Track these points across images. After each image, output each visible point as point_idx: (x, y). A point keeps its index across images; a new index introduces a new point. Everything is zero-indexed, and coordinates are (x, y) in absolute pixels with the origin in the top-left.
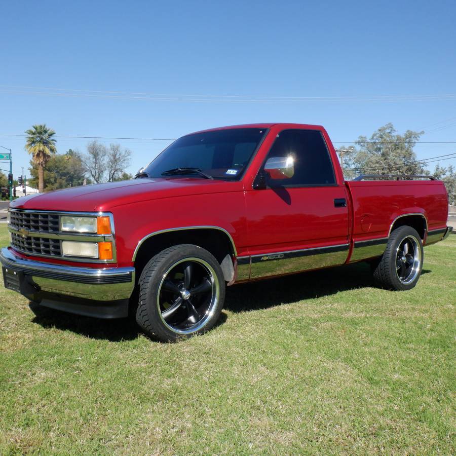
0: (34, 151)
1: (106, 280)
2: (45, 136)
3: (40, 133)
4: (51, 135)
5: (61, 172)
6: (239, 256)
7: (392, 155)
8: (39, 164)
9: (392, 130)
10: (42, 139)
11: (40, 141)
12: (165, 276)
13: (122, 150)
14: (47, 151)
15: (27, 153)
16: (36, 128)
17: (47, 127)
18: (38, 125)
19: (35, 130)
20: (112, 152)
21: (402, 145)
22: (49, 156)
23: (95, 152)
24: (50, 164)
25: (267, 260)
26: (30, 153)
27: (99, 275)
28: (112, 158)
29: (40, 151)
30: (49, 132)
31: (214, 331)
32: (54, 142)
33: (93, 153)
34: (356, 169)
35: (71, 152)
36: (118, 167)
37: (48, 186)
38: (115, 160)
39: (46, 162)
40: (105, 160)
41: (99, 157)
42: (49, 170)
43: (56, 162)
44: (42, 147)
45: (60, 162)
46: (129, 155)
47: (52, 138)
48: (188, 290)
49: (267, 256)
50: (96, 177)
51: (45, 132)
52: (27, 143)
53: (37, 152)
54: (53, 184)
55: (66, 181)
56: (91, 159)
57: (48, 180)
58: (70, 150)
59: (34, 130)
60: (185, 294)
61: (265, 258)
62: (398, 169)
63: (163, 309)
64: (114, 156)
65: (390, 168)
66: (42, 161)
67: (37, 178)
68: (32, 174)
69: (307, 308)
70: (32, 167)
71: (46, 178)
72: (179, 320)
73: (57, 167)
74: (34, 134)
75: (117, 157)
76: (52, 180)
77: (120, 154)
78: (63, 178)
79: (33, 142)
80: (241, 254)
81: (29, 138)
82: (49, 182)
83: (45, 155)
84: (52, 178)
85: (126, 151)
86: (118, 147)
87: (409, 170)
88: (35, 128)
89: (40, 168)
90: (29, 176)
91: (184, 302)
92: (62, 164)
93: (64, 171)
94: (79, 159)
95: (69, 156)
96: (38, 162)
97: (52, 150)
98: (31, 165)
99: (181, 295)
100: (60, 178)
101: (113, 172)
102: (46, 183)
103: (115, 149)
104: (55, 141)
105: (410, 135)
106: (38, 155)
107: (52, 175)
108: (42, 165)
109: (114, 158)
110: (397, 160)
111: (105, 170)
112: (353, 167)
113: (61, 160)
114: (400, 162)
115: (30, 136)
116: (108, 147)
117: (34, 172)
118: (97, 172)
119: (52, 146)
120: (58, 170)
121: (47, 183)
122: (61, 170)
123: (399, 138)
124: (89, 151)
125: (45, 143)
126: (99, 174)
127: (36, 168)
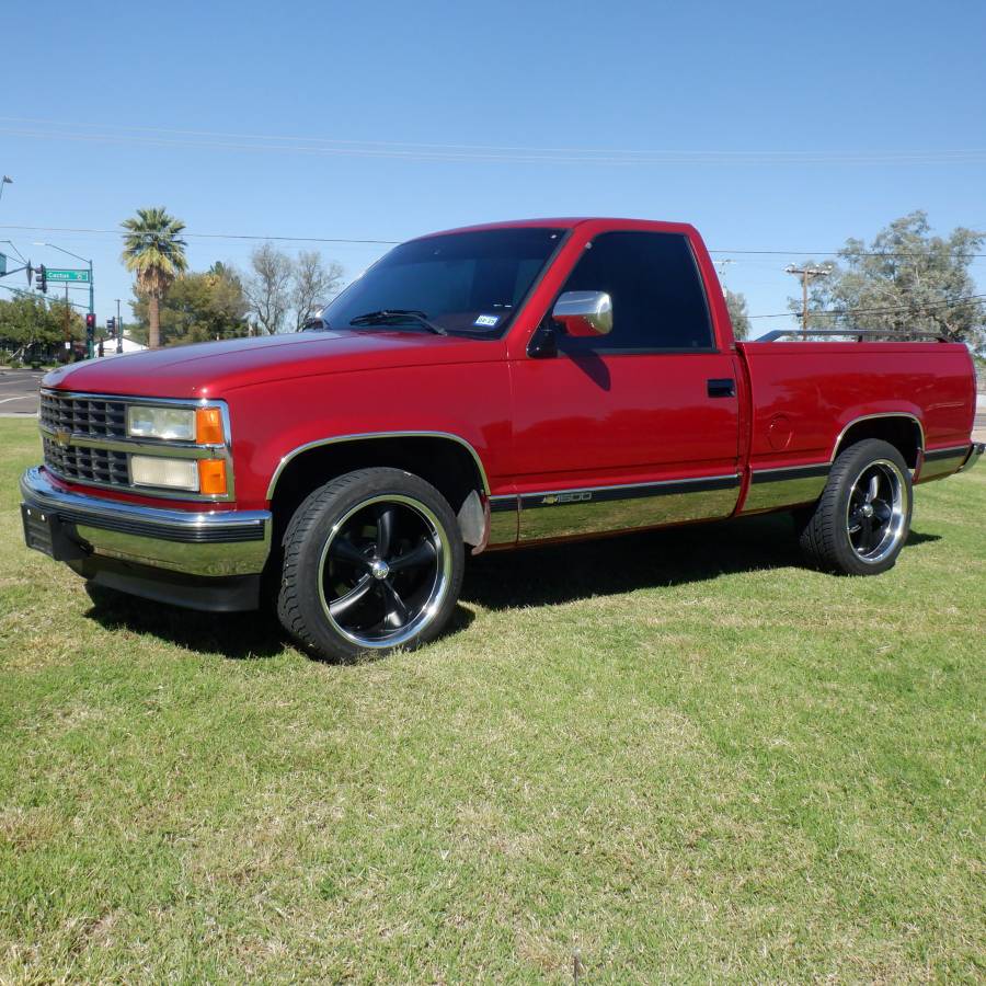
0: (141, 264)
1: (215, 535)
2: (163, 234)
3: (153, 227)
4: (176, 230)
5: (197, 310)
6: (492, 494)
7: (918, 283)
8: (150, 292)
9: (924, 227)
10: (156, 238)
11: (153, 245)
12: (335, 528)
13: (325, 265)
14: (168, 266)
15: (124, 269)
16: (144, 216)
17: (168, 214)
18: (147, 208)
19: (141, 219)
20: (303, 269)
21: (943, 261)
22: (171, 277)
23: (268, 269)
24: (173, 293)
25: (555, 504)
26: (130, 271)
27: (198, 525)
28: (303, 281)
29: (151, 266)
30: (171, 225)
31: (438, 646)
32: (181, 246)
33: (263, 272)
34: (838, 312)
35: (219, 268)
36: (316, 302)
37: (172, 340)
38: (311, 288)
39: (165, 288)
40: (290, 286)
41: (277, 278)
42: (173, 306)
43: (188, 290)
44: (156, 256)
45: (196, 289)
46: (339, 276)
47: (177, 238)
48: (386, 559)
49: (555, 496)
50: (269, 322)
51: (164, 224)
52: (126, 248)
53: (145, 267)
54: (180, 336)
55: (209, 330)
56: (260, 283)
57: (171, 326)
58: (218, 264)
59: (139, 220)
60: (379, 568)
61: (551, 500)
62: (932, 313)
63: (332, 597)
64: (309, 278)
65: (914, 312)
66: (156, 285)
67: (147, 323)
68: (136, 315)
69: (646, 606)
70: (136, 300)
71: (166, 323)
72: (367, 619)
73: (189, 300)
74: (139, 228)
75: (315, 279)
76: (179, 328)
77: (320, 275)
78: (202, 323)
79: (139, 246)
80: (499, 490)
81: (130, 237)
82: (173, 332)
83: (162, 274)
84: (179, 322)
85: (333, 268)
86: (316, 257)
87: (958, 315)
88: (141, 214)
89: (153, 302)
90: (129, 318)
91: (375, 583)
92: (198, 293)
93: (205, 309)
94: (235, 284)
95: (215, 276)
96: (148, 290)
97: (178, 264)
98: (135, 293)
99: (369, 570)
100: (196, 324)
101: (305, 312)
102: (166, 333)
103: (311, 263)
104: (184, 244)
105: (962, 238)
106: (148, 274)
107: (180, 316)
108: (156, 295)
109: (308, 282)
110: (931, 293)
111: (289, 307)
112: (831, 307)
113: (197, 284)
114: (936, 298)
115: (132, 232)
116: (295, 258)
117: (141, 310)
118: (272, 310)
119: (178, 254)
120: (192, 306)
121: (169, 333)
122: (197, 306)
123: (937, 245)
124: (256, 267)
125: (164, 248)
126: (276, 317)
127: (144, 301)
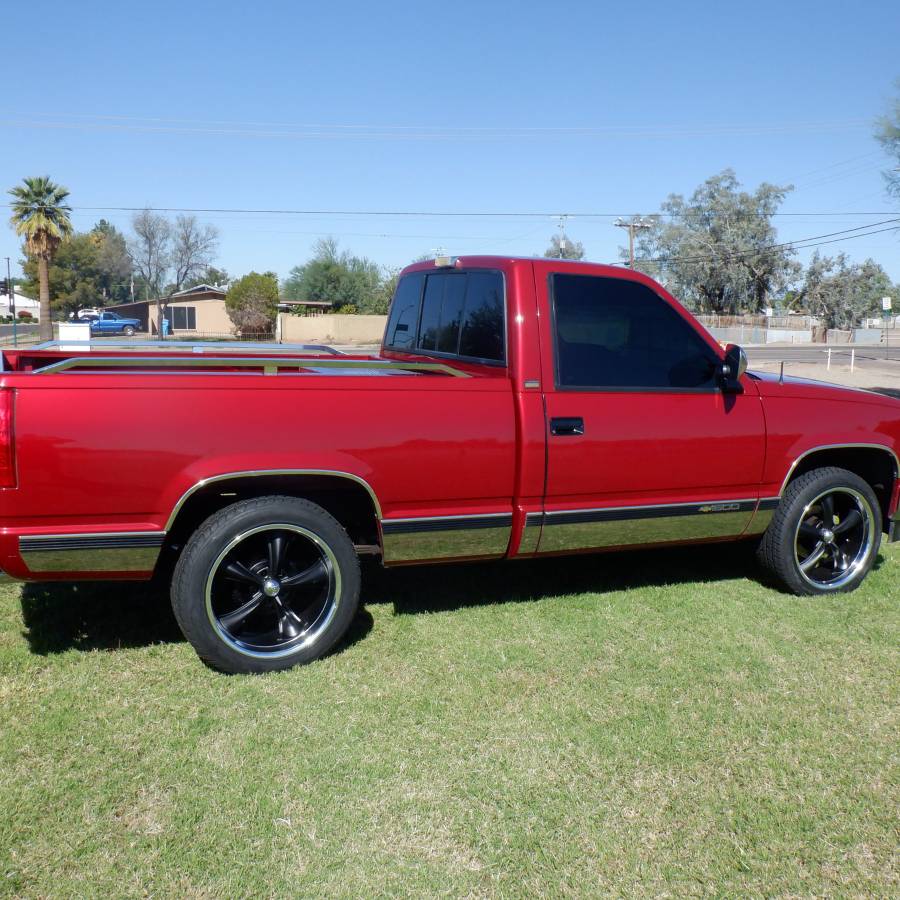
0: (29, 229)
2: (49, 200)
3: (39, 194)
4: (58, 199)
5: (83, 268)
7: (729, 233)
8: (39, 255)
9: (734, 183)
10: (43, 204)
11: (39, 210)
13: (201, 226)
14: (55, 230)
16: (30, 184)
17: (53, 181)
18: (34, 176)
19: (28, 187)
20: (181, 231)
21: (751, 214)
22: (58, 240)
23: (149, 232)
24: (62, 252)
26: (19, 235)
28: (181, 242)
29: (39, 230)
30: (56, 191)
32: (68, 211)
33: (144, 234)
34: (663, 259)
35: (103, 227)
36: (193, 260)
37: (60, 296)
38: (188, 248)
39: (53, 250)
40: (169, 247)
41: (157, 240)
42: (61, 265)
43: (75, 249)
44: (43, 222)
45: (82, 248)
46: (214, 237)
47: (62, 204)
50: (152, 280)
51: (49, 191)
52: (14, 214)
53: (34, 231)
54: (68, 293)
55: (96, 286)
56: (141, 245)
57: (60, 283)
58: (103, 222)
59: (26, 188)
62: (741, 260)
64: (186, 239)
65: (726, 260)
66: (44, 248)
67: (36, 281)
68: (26, 273)
70: (25, 259)
71: (54, 279)
73: (76, 259)
74: (26, 195)
75: (192, 240)
76: (68, 284)
77: (197, 235)
78: (88, 279)
79: (27, 212)
81: (18, 203)
82: (62, 289)
83: (53, 240)
84: (67, 280)
85: (208, 229)
86: (192, 222)
87: (764, 261)
88: (28, 184)
89: (42, 263)
90: (18, 273)
92: (84, 253)
93: (91, 267)
94: (119, 242)
95: (101, 234)
96: (36, 252)
97: (64, 228)
98: (24, 253)
100: (84, 281)
101: (183, 270)
102: (54, 290)
103: (187, 225)
104: (69, 209)
105: (767, 193)
106: (37, 238)
107: (68, 274)
108: (45, 258)
109: (186, 243)
110: (740, 243)
111: (169, 266)
112: (656, 255)
113: (82, 243)
114: (744, 248)
115: (20, 199)
116: (173, 221)
117: (31, 269)
118: (154, 270)
119: (64, 218)
120: (78, 264)
121: (58, 289)
122: (83, 264)
123: (744, 200)
124: (137, 229)
125: (50, 214)
126: (158, 275)
127: (34, 260)
